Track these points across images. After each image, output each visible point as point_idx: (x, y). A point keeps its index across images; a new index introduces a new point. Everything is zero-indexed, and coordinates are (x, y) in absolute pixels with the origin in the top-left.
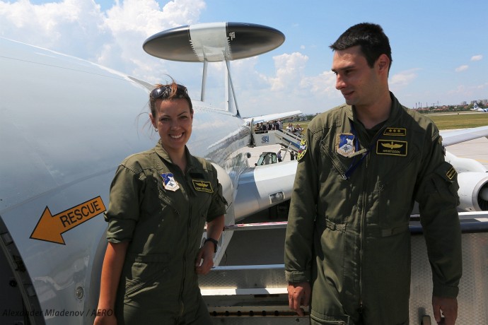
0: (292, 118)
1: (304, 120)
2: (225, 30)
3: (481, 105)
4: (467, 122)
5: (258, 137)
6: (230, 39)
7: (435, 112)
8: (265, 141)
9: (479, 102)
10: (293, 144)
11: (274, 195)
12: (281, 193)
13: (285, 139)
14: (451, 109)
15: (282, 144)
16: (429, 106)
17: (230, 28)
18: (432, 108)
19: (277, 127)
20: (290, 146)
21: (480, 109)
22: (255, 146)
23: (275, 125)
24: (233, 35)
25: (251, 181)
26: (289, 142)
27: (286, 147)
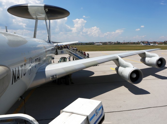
0: (80, 43)
1: (84, 45)
2: (44, 8)
3: (143, 43)
4: (138, 48)
5: (59, 51)
6: (46, 11)
7: (129, 44)
8: (62, 53)
9: (143, 42)
10: (73, 54)
11: (53, 76)
12: (56, 75)
13: (70, 52)
14: (134, 43)
15: (69, 54)
16: (128, 42)
17: (46, 7)
18: (128, 43)
19: (67, 48)
20: (72, 55)
21: (143, 44)
22: (58, 54)
23: (66, 47)
24: (47, 10)
25: (43, 70)
26: (72, 53)
27: (71, 55)
